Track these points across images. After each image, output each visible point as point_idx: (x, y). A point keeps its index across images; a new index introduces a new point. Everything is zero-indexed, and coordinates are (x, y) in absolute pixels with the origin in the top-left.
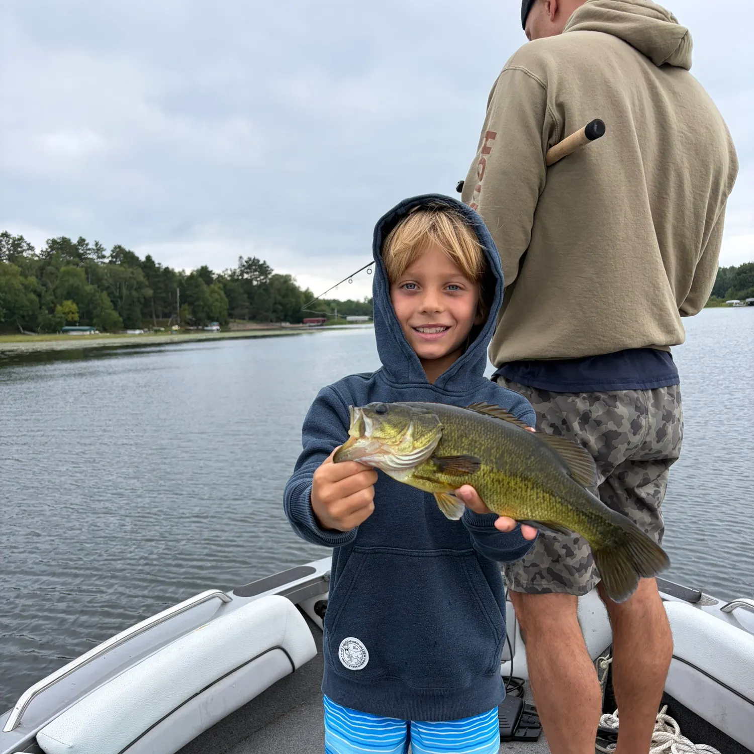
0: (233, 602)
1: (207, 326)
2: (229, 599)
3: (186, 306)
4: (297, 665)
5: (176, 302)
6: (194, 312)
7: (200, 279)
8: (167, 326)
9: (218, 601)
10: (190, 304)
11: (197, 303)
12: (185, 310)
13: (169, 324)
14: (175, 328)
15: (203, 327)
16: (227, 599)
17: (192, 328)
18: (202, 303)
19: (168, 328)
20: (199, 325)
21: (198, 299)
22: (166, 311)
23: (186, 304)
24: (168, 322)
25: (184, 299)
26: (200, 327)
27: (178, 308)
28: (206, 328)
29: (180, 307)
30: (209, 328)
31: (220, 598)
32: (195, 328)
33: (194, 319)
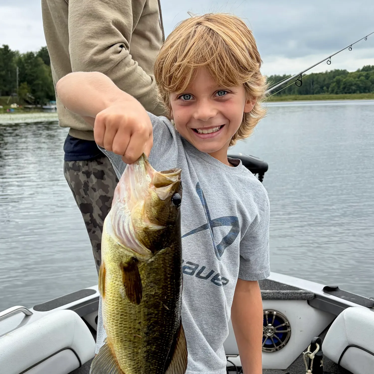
0: (33, 315)
1: (46, 105)
2: (31, 314)
3: (25, 85)
4: (83, 362)
5: (15, 81)
6: (33, 92)
7: (40, 59)
8: (7, 104)
9: (22, 315)
10: (30, 83)
11: (36, 82)
12: (24, 88)
13: (8, 102)
14: (14, 106)
15: (42, 106)
16: (28, 313)
17: (30, 106)
18: (41, 82)
19: (6, 107)
20: (38, 103)
21: (37, 78)
22: (6, 89)
23: (26, 83)
24: (7, 100)
25: (24, 78)
26: (39, 106)
27: (18, 87)
28: (44, 107)
29: (19, 85)
30: (47, 107)
31: (24, 312)
32: (34, 106)
33: (33, 98)
